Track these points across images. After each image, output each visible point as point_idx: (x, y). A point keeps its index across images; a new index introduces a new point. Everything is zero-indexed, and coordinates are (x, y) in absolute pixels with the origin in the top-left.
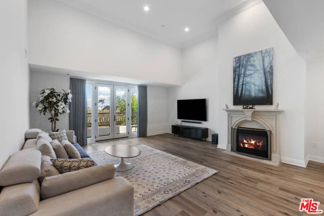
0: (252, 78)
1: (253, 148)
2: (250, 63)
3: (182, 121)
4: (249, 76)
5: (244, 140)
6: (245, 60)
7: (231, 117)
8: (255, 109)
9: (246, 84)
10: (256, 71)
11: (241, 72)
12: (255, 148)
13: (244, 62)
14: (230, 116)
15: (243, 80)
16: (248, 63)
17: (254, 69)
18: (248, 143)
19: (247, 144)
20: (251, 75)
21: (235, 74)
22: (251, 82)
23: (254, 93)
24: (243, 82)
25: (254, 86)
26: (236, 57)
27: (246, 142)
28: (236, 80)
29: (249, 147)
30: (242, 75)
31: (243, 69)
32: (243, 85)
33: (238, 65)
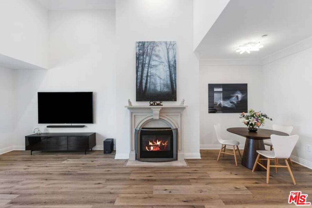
0: (157, 70)
1: (159, 149)
2: (155, 53)
3: (48, 127)
4: (154, 67)
5: (149, 143)
6: (150, 48)
7: (135, 116)
8: (162, 105)
9: (150, 76)
10: (161, 63)
11: (145, 61)
12: (160, 149)
13: (149, 50)
14: (133, 115)
15: (148, 70)
16: (153, 52)
17: (160, 60)
18: (154, 145)
19: (152, 146)
20: (155, 66)
21: (139, 62)
22: (156, 75)
23: (159, 87)
24: (148, 73)
25: (159, 79)
26: (140, 42)
27: (152, 144)
28: (140, 69)
29: (155, 150)
30: (146, 65)
31: (148, 58)
32: (147, 76)
33: (141, 52)
